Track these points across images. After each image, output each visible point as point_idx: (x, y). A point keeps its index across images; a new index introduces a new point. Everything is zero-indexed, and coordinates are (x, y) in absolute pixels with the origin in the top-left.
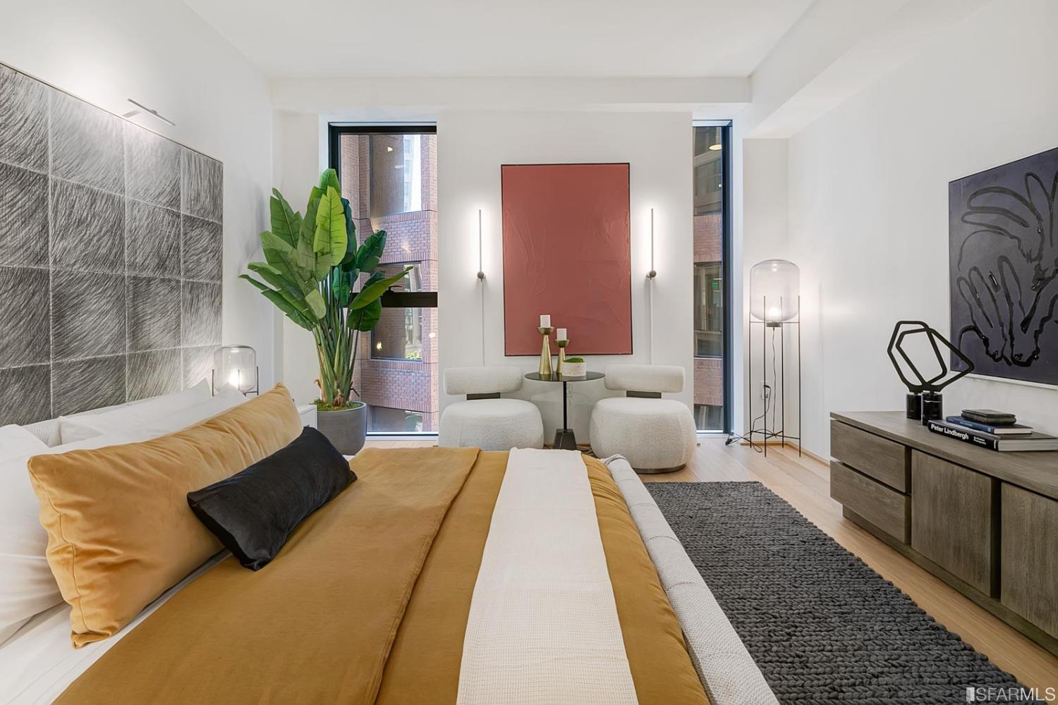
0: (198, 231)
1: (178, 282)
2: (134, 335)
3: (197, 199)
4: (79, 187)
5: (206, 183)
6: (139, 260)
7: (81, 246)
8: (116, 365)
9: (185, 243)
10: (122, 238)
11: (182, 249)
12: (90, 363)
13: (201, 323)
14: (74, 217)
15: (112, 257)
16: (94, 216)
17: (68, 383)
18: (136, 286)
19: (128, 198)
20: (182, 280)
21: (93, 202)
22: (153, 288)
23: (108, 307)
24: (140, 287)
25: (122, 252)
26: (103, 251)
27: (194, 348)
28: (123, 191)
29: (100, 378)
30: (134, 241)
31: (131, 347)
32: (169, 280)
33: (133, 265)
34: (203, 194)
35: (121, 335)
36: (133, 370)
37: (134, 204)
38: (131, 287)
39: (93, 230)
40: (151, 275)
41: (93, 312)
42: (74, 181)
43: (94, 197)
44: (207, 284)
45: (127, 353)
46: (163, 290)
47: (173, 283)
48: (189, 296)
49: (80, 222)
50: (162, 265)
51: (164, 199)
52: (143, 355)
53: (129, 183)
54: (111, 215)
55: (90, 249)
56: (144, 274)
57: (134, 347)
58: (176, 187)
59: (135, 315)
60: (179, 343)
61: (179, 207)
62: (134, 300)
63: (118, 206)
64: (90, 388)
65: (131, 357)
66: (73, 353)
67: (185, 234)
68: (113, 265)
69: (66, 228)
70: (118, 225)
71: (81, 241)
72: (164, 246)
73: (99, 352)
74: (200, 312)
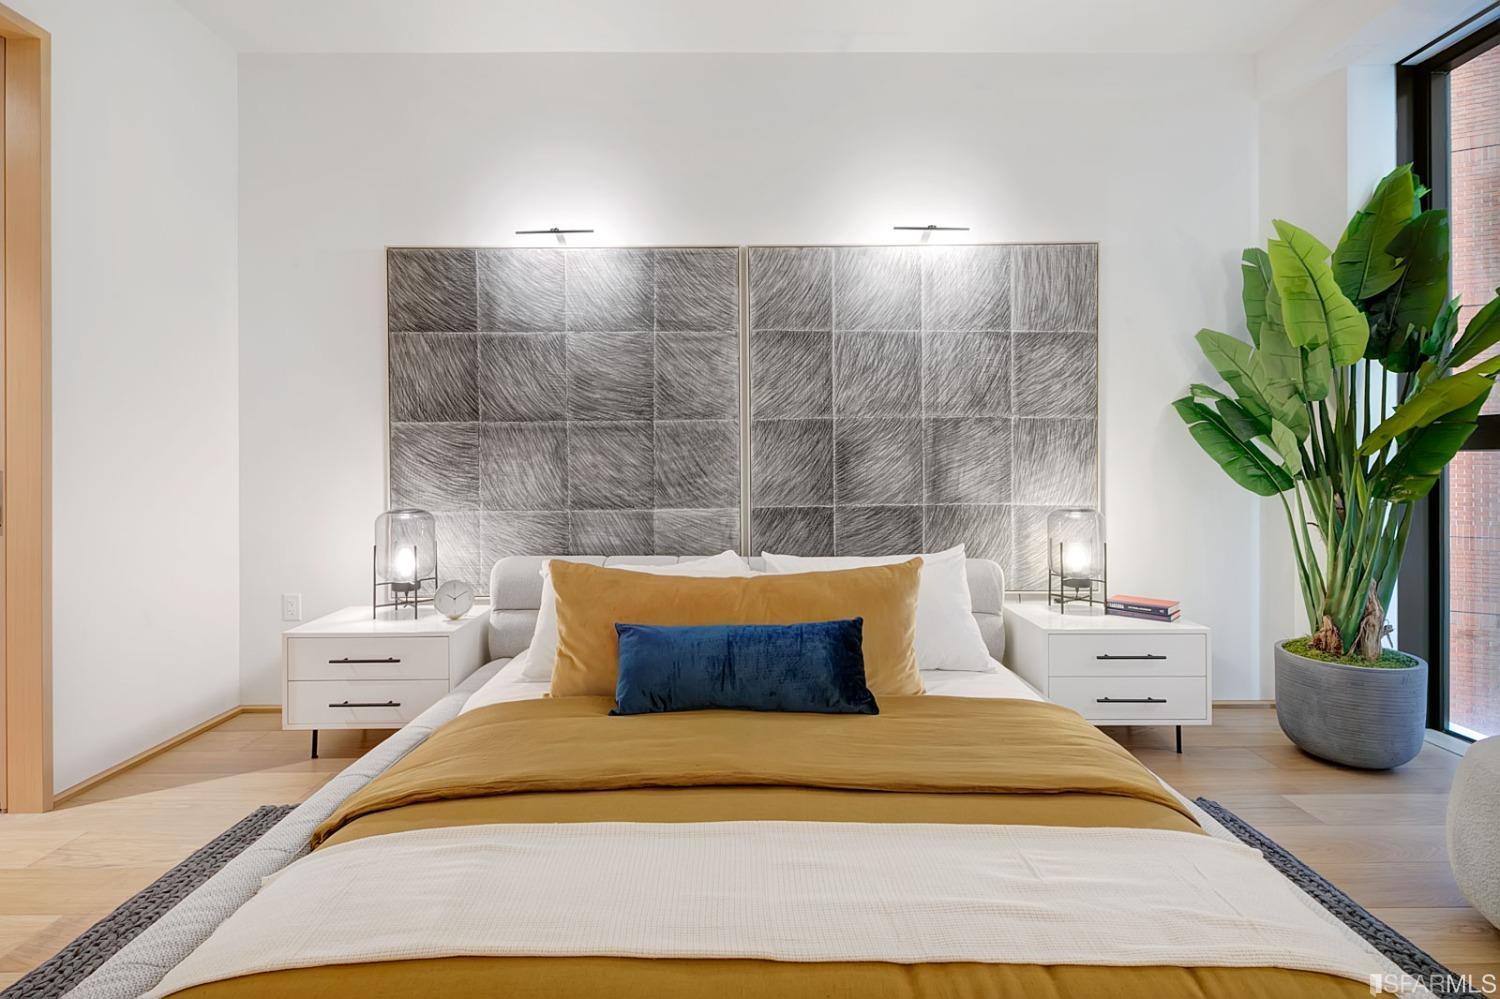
0: (1043, 351)
1: (1006, 420)
2: (934, 485)
3: (1043, 306)
4: (864, 334)
5: (1059, 282)
6: (943, 398)
7: (867, 393)
8: (909, 518)
9: (1020, 370)
10: (917, 378)
11: (1013, 378)
12: (877, 511)
13: (1052, 474)
14: (860, 363)
15: (904, 401)
16: (881, 360)
17: (852, 527)
18: (936, 429)
19: (925, 332)
20: (1013, 418)
21: (881, 345)
22: (963, 430)
23: (899, 453)
24: (944, 430)
25: (919, 392)
26: (893, 394)
27: (1036, 507)
28: (918, 326)
29: (890, 526)
30: (935, 378)
31: (929, 498)
32: (991, 420)
33: (932, 406)
34: (1053, 300)
35: (916, 484)
36: (933, 524)
37: (934, 336)
38: (930, 431)
39: (880, 374)
40: (961, 415)
41: (882, 458)
42: (859, 330)
43: (881, 340)
44: (1063, 421)
45: (924, 505)
46: (979, 432)
47: (997, 423)
48: (1026, 439)
49: (865, 369)
50: (978, 401)
51: (980, 322)
52: (948, 510)
53: (926, 314)
54: (903, 356)
55: (877, 395)
56: (950, 415)
57: (935, 496)
58: (1002, 303)
59: (936, 461)
60: (1008, 498)
61: (1007, 325)
62: (934, 444)
63: (913, 345)
64: (876, 536)
65: (929, 509)
66: (857, 499)
67: (1020, 358)
68: (905, 408)
69: (851, 377)
70: (913, 363)
71: (865, 388)
72: (982, 378)
73: (887, 501)
74: (1049, 458)
